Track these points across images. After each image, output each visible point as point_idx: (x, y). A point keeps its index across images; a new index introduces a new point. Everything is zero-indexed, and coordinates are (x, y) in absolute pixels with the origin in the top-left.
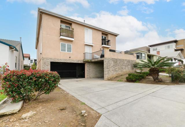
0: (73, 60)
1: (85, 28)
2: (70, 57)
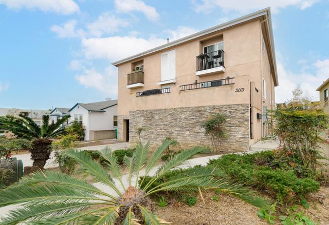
1: (162, 54)
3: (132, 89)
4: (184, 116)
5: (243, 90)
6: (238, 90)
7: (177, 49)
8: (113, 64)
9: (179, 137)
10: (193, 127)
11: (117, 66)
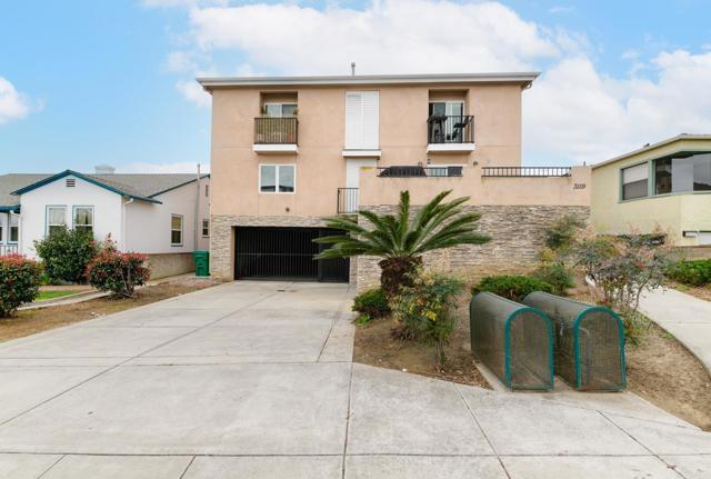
0: (299, 219)
1: (348, 93)
2: (288, 210)
3: (260, 154)
4: (491, 221)
5: (584, 186)
6: (577, 187)
7: (383, 91)
8: (200, 82)
9: (480, 256)
10: (508, 239)
11: (208, 89)
